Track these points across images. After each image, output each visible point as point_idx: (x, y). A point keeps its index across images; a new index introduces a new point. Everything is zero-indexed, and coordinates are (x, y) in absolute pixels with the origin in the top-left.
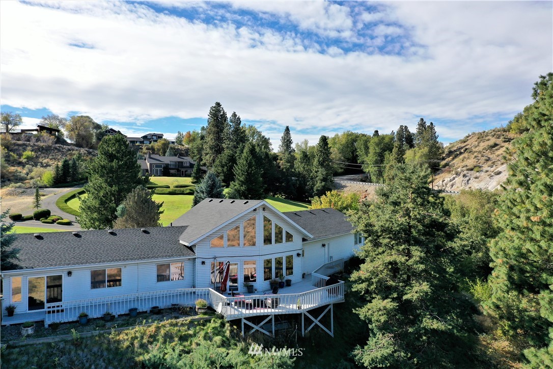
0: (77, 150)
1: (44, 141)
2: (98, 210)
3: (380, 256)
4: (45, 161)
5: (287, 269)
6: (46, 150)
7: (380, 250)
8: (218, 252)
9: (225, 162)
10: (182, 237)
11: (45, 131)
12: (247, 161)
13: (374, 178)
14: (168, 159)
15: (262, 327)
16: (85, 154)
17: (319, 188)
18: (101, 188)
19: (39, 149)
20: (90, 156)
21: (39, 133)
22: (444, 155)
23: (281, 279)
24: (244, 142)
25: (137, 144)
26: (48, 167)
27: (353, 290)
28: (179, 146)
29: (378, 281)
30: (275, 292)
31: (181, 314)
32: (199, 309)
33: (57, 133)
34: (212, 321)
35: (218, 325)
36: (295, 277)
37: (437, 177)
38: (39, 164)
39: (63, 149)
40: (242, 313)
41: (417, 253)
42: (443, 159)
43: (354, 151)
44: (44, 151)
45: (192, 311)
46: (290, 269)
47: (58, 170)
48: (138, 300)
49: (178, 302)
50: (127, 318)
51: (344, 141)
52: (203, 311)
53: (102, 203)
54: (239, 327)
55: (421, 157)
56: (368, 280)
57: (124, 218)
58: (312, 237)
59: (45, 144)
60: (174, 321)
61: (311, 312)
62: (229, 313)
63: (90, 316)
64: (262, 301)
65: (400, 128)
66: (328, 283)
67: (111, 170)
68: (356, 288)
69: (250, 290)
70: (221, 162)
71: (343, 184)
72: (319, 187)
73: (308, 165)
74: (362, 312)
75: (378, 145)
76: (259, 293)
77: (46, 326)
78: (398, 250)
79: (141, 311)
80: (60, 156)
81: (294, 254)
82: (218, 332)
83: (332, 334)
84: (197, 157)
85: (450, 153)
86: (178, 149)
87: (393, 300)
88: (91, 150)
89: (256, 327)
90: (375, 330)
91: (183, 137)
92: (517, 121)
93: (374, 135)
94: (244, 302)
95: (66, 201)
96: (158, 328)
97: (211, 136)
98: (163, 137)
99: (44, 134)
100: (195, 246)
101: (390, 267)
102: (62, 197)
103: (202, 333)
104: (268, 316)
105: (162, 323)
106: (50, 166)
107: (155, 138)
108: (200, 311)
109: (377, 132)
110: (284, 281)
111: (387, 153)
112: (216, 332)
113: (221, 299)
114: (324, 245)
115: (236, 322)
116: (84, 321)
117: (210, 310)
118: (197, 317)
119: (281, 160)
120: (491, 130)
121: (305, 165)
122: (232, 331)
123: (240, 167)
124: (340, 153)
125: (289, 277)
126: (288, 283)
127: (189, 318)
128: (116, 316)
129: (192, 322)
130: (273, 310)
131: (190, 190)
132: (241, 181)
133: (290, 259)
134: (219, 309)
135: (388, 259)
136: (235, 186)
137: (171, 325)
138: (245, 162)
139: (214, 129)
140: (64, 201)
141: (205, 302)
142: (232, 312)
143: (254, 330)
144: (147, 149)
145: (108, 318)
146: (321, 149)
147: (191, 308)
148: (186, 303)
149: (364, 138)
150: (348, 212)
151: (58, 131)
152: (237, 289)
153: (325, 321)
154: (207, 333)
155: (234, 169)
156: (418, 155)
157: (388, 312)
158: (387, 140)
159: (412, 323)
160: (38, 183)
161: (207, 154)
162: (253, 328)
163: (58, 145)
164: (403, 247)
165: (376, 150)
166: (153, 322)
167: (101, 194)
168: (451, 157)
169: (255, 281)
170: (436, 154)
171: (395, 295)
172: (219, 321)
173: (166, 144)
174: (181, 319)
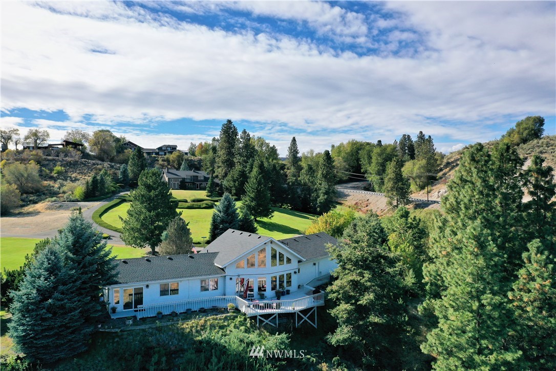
0: (101, 164)
1: (72, 156)
2: (139, 231)
3: (346, 276)
4: (74, 175)
5: (287, 282)
6: (74, 165)
7: (347, 271)
8: (240, 271)
9: (237, 177)
10: (216, 260)
11: (71, 146)
12: (257, 180)
13: (376, 187)
14: (185, 174)
15: (270, 321)
16: (108, 167)
17: (322, 201)
18: (141, 212)
19: (67, 164)
20: (113, 170)
21: (65, 147)
22: (442, 166)
23: (282, 289)
24: (254, 157)
25: (153, 156)
26: (77, 182)
27: (329, 298)
28: (192, 156)
29: (344, 292)
30: (279, 299)
31: (219, 312)
32: (230, 309)
33: (81, 147)
34: (238, 317)
35: (242, 319)
36: (293, 287)
37: (434, 188)
38: (68, 178)
39: (88, 163)
40: (257, 312)
41: (367, 275)
42: (441, 170)
43: (358, 160)
44: (71, 166)
45: (225, 311)
46: (289, 282)
47: (88, 186)
48: (189, 303)
49: (216, 305)
50: (186, 315)
51: (349, 150)
52: (232, 311)
53: (142, 225)
54: (256, 321)
55: (419, 168)
56: (337, 291)
57: (167, 242)
58: (305, 260)
59: (72, 159)
60: (215, 317)
61: (301, 311)
62: (249, 312)
63: (163, 314)
64: (270, 305)
65: (403, 137)
66: (314, 292)
67: (150, 199)
68: (331, 296)
69: (262, 297)
70: (233, 177)
71: (347, 193)
72: (322, 199)
73: (312, 177)
74: (333, 312)
75: (380, 155)
76: (268, 299)
77: (138, 319)
78: (356, 273)
79: (193, 310)
80: (87, 170)
81: (292, 272)
82: (243, 323)
83: (315, 326)
84: (210, 169)
85: (448, 164)
86: (191, 160)
87: (352, 304)
88: (113, 164)
89: (266, 321)
90: (341, 323)
91: (195, 148)
92: (509, 136)
93: (378, 145)
94: (258, 305)
95: (101, 215)
96: (206, 321)
97: (223, 151)
98: (177, 149)
99: (70, 148)
100: (225, 267)
101: (351, 283)
102: (96, 212)
103: (233, 325)
104: (274, 314)
105: (208, 318)
106: (79, 180)
107: (169, 149)
108: (230, 311)
109: (380, 142)
110: (285, 291)
111: (388, 163)
112: (241, 324)
113: (245, 303)
114: (315, 264)
115: (254, 318)
116: (160, 316)
117: (237, 310)
118: (229, 314)
119: (288, 169)
120: (486, 143)
121: (310, 177)
122: (251, 323)
123: (250, 185)
124: (345, 161)
125: (289, 288)
126: (288, 292)
127: (224, 315)
128: (178, 314)
129: (226, 318)
130: (277, 310)
131: (206, 204)
132: (252, 198)
133: (289, 276)
134: (243, 310)
135: (351, 278)
136: (246, 201)
137: (213, 319)
138: (255, 181)
139: (226, 145)
140: (98, 216)
141: (234, 305)
142: (251, 311)
143: (264, 323)
144: (163, 161)
145: (174, 315)
146: (324, 163)
147: (224, 309)
148: (221, 305)
149: (367, 148)
150: (328, 245)
151: (82, 145)
152: (253, 296)
153: (311, 318)
154: (236, 324)
155: (245, 186)
156: (417, 166)
157: (349, 312)
158: (389, 150)
159: (363, 319)
160: (71, 197)
161: (219, 167)
162: (264, 322)
163: (84, 160)
164: (359, 271)
165: (378, 160)
166: (202, 317)
167: (142, 217)
168: (448, 169)
169: (265, 290)
170: (433, 166)
171: (353, 301)
172: (243, 317)
173: (181, 156)
174: (219, 316)
